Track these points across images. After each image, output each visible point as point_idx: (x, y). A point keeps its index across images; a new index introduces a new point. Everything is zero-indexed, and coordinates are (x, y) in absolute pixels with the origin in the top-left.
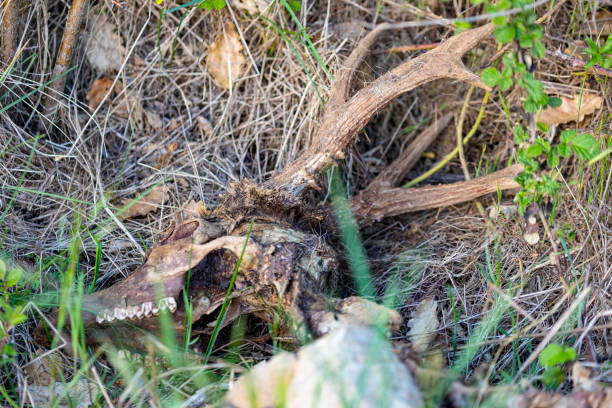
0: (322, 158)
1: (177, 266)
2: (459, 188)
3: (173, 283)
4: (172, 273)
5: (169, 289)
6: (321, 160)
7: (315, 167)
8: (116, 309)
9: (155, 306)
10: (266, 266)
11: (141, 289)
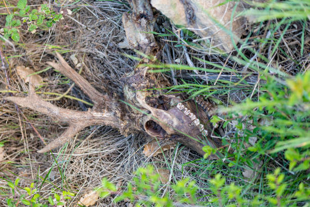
0: (95, 114)
1: (165, 115)
2: (77, 80)
3: (172, 112)
4: (169, 115)
5: (175, 111)
6: (96, 113)
7: (99, 113)
8: (197, 125)
9: (184, 110)
10: (142, 85)
11: (183, 122)
